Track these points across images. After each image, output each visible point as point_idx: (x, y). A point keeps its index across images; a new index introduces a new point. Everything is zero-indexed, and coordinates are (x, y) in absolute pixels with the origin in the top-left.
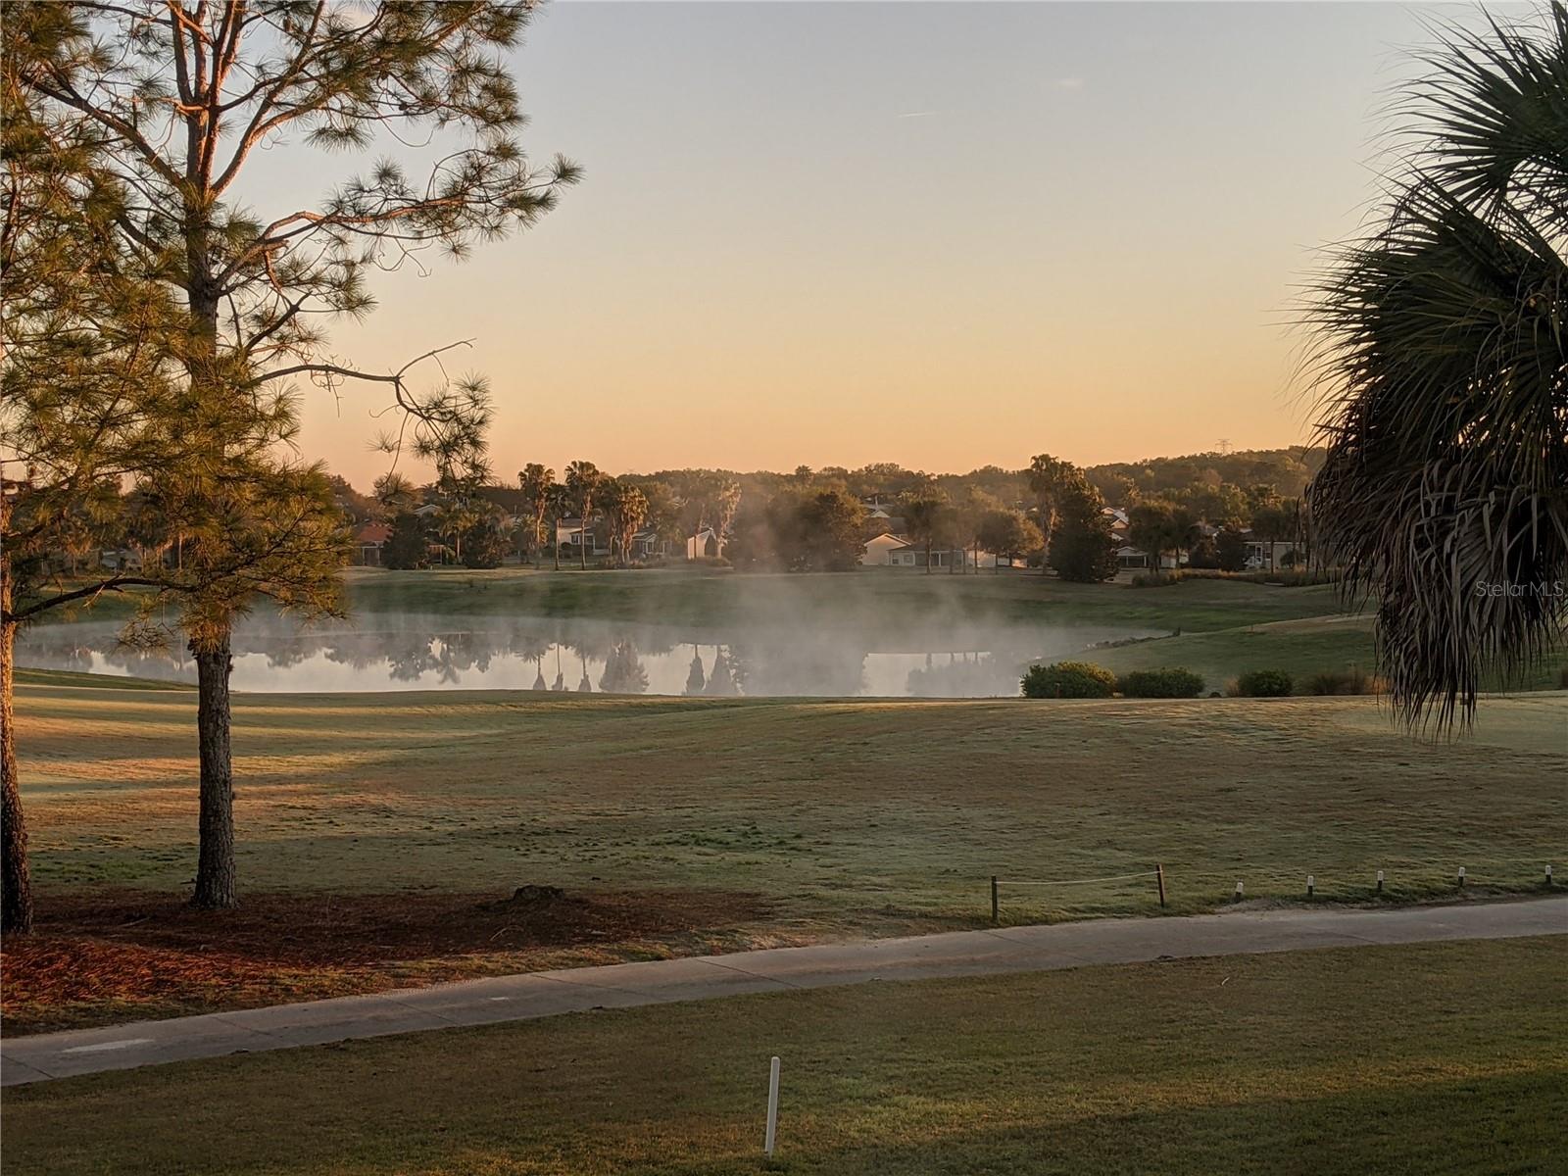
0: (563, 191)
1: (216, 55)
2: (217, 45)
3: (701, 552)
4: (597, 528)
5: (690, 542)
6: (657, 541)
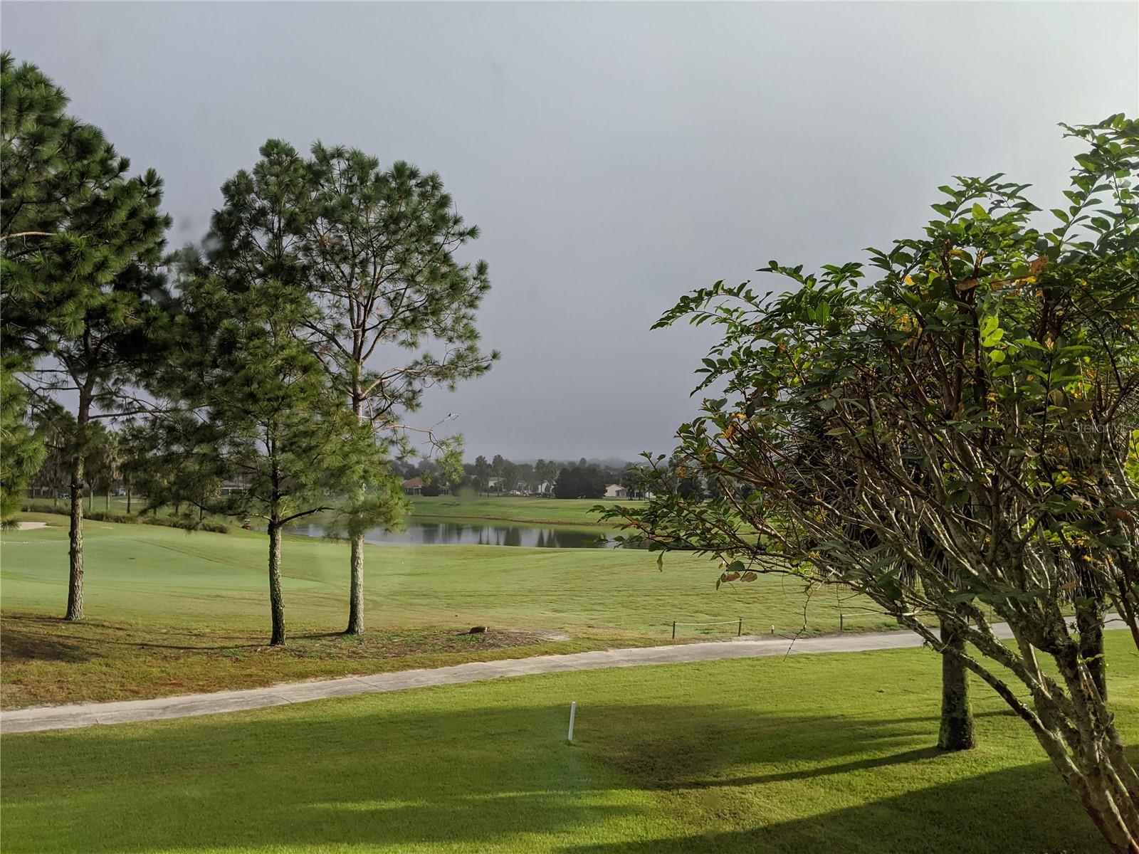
0: (495, 363)
1: (365, 310)
2: (365, 307)
3: (543, 490)
4: (504, 481)
5: (540, 487)
6: (527, 486)
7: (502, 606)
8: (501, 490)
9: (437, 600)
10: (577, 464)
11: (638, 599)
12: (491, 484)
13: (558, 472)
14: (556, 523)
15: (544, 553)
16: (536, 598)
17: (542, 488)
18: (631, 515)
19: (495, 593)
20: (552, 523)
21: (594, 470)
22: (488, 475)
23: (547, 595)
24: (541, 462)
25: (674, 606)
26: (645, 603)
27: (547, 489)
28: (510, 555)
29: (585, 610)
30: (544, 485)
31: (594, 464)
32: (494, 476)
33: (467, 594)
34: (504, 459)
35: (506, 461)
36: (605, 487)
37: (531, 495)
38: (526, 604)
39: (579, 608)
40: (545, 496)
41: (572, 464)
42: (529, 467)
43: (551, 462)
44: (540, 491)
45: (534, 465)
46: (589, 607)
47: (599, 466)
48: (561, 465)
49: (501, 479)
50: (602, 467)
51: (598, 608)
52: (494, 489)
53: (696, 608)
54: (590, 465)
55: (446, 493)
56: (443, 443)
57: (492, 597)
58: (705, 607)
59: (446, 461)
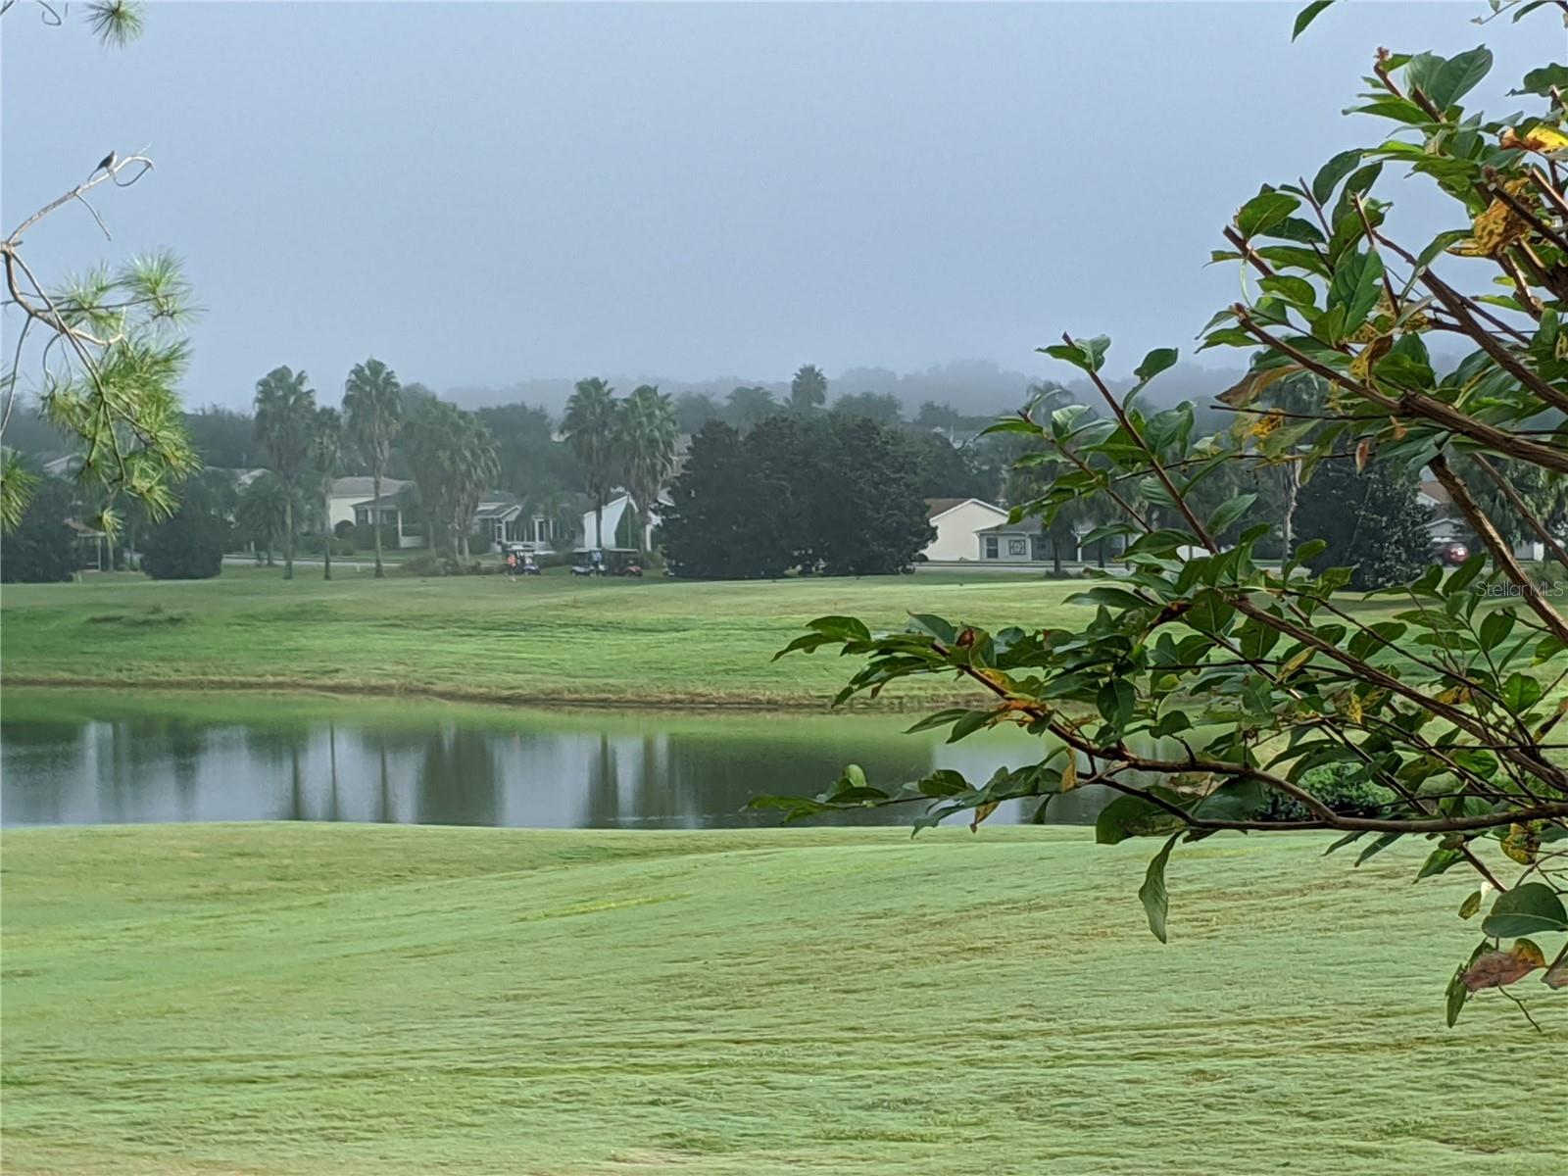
3: (609, 540)
4: (404, 494)
5: (589, 519)
6: (524, 518)
7: (409, 1130)
8: (391, 543)
9: (79, 1106)
10: (779, 400)
11: (1099, 1075)
12: (341, 510)
13: (683, 443)
14: (675, 705)
15: (618, 855)
16: (583, 1083)
17: (601, 529)
18: (1005, 662)
19: (372, 1063)
20: (658, 705)
21: (868, 428)
22: (322, 464)
23: (637, 1068)
24: (591, 390)
25: (1279, 1103)
26: (1134, 1092)
27: (628, 529)
28: (449, 868)
29: (830, 1138)
30: (613, 513)
31: (867, 398)
32: (352, 471)
33: (232, 1070)
34: (403, 379)
35: (414, 392)
36: (924, 512)
37: (545, 563)
38: (532, 1115)
39: (799, 1125)
40: (620, 566)
41: (751, 399)
42: (536, 420)
43: (644, 392)
44: (589, 543)
45: (558, 409)
46: (852, 1120)
47: (890, 405)
48: (696, 404)
49: (391, 486)
50: (910, 412)
51: (894, 1123)
52: (354, 538)
53: (1392, 1114)
54: (847, 401)
55: (110, 561)
56: (77, 309)
57: (363, 1086)
58: (1435, 1107)
59: (97, 397)
